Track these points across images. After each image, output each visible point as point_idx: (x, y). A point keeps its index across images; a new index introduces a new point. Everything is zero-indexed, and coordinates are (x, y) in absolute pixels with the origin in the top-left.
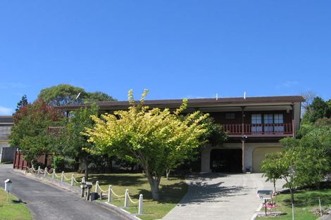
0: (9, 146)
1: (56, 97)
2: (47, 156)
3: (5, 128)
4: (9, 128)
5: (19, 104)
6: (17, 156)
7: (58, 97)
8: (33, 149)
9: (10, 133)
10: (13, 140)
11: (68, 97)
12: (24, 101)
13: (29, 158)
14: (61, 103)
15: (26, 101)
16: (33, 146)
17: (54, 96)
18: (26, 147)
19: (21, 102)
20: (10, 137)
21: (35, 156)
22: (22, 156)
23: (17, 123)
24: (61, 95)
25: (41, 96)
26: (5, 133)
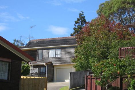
0: (74, 70)
1: (118, 10)
2: (121, 80)
3: (67, 51)
4: (73, 50)
5: (76, 23)
6: (89, 81)
7: (120, 11)
8: (107, 72)
9: (73, 55)
10: (78, 64)
11: (131, 10)
12: (82, 19)
13: (102, 82)
14: (123, 17)
15: (84, 18)
16: (107, 69)
17: (115, 9)
18: (99, 70)
19: (78, 19)
20: (74, 61)
21: (109, 81)
22: (94, 81)
23: (80, 44)
24: (123, 8)
25: (100, 12)
26: (68, 56)
